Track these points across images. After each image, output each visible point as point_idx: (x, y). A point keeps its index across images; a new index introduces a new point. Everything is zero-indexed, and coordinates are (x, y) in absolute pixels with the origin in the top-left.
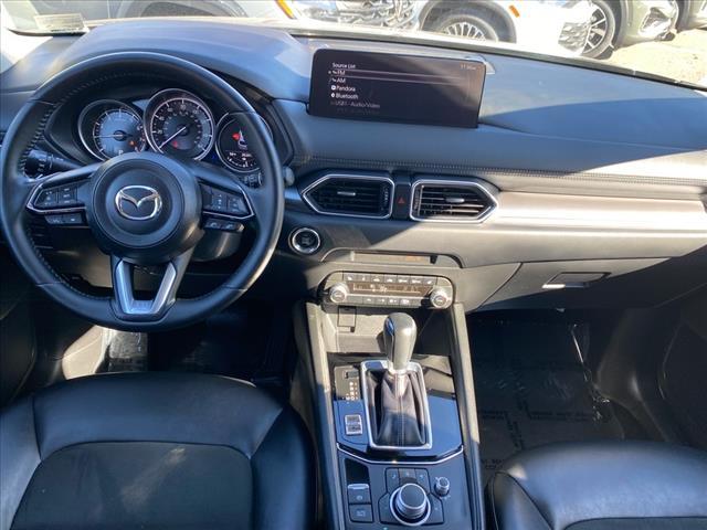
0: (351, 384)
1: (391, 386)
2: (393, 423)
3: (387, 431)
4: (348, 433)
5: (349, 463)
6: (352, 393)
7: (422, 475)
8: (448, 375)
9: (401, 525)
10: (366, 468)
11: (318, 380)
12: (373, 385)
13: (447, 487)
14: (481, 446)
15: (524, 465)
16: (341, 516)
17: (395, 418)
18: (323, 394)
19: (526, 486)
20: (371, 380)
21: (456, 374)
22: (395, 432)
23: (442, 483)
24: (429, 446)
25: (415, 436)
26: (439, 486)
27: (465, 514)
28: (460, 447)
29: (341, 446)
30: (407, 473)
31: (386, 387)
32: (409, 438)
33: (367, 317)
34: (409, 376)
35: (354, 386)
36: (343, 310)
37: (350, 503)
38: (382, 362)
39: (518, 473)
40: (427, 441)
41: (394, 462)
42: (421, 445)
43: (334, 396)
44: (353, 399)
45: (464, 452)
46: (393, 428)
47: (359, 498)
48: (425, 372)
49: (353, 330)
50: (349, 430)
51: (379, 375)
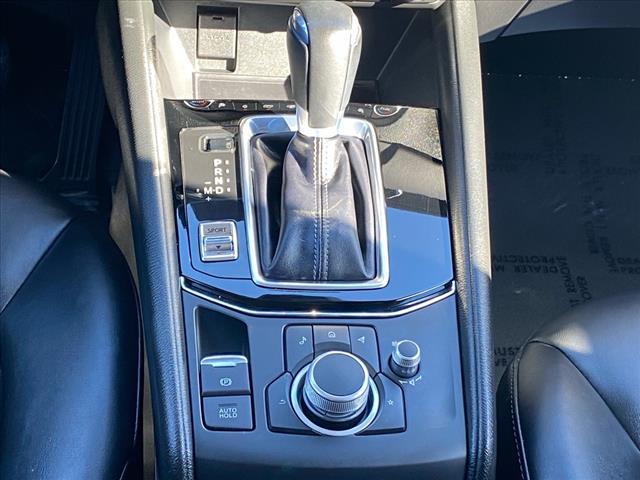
0: (217, 162)
1: (304, 162)
2: (304, 236)
3: (292, 252)
4: (205, 257)
5: (204, 313)
6: (219, 181)
7: (364, 337)
8: (435, 161)
9: (310, 432)
10: (243, 327)
11: (141, 152)
12: (267, 165)
13: (416, 359)
14: (495, 284)
15: (585, 326)
16: (184, 419)
17: (308, 225)
18: (151, 179)
19: (587, 366)
20: (261, 155)
21: (450, 159)
22: (307, 253)
23: (407, 351)
24: (382, 281)
25: (352, 260)
26: (398, 357)
27: (453, 412)
28: (448, 287)
29: (189, 282)
30: (332, 333)
31: (292, 165)
32: (339, 267)
33: (262, 35)
34: (347, 145)
35: (223, 166)
36: (209, 19)
37: (205, 393)
38: (287, 117)
39: (573, 341)
40: (377, 272)
41: (314, 313)
42: (365, 279)
43: (177, 186)
44: (219, 191)
45: (456, 293)
46: (303, 248)
47: (226, 383)
48: (386, 156)
49: (231, 66)
50: (210, 251)
51: (278, 145)
